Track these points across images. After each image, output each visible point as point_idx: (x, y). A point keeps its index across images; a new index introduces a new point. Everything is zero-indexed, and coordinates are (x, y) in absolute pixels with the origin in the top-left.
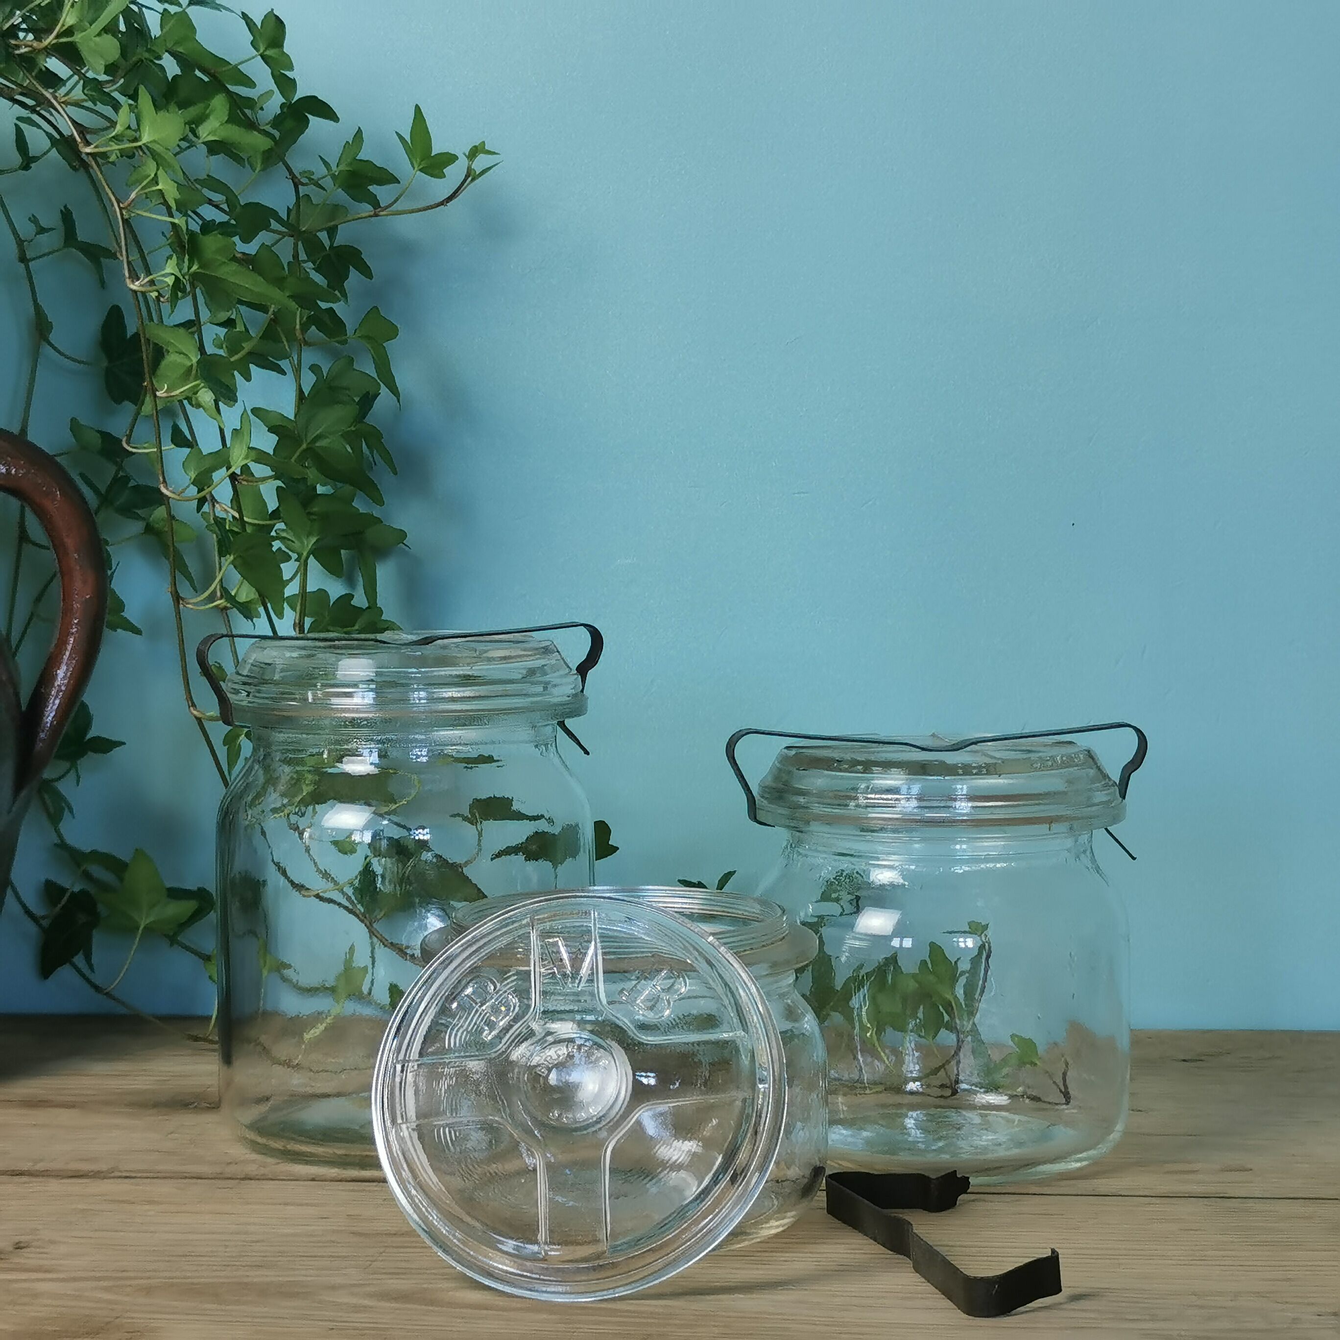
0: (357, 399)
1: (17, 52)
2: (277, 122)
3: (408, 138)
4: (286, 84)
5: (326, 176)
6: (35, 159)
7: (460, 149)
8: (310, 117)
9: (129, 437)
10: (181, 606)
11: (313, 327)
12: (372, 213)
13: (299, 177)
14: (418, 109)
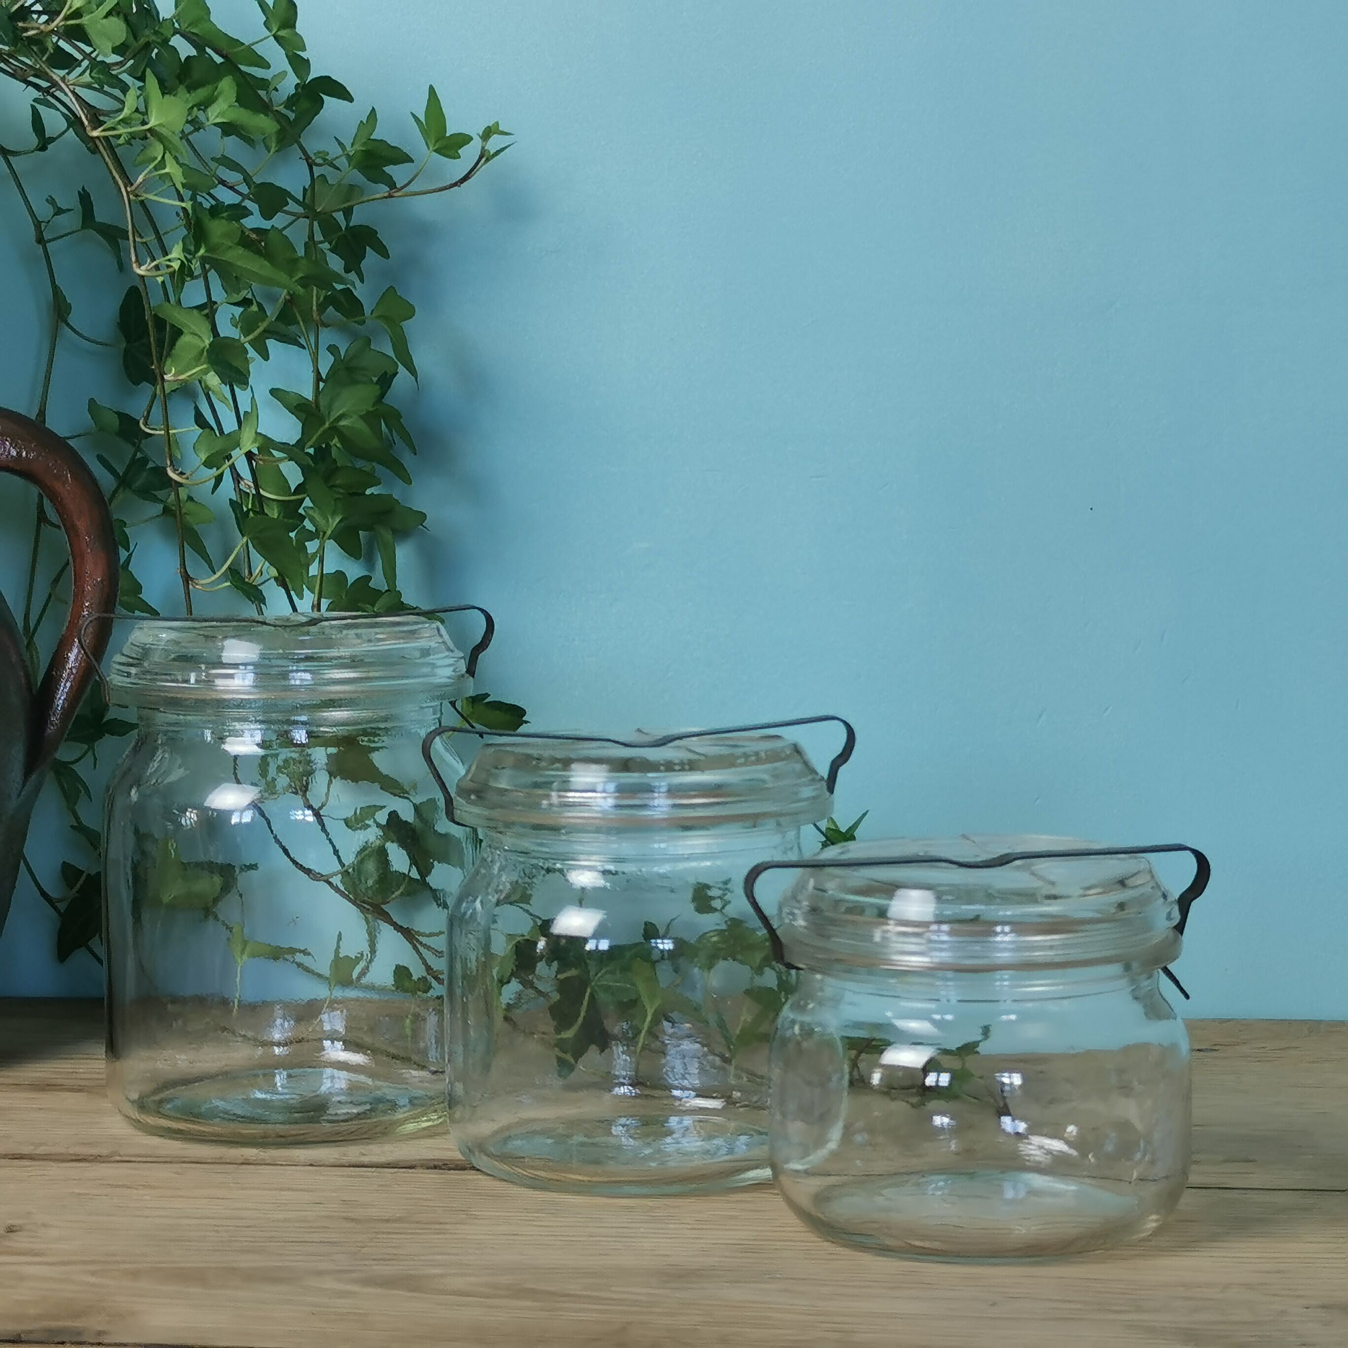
0: (375, 379)
1: (25, 34)
2: (291, 102)
3: (422, 118)
4: (300, 64)
5: (340, 156)
6: (52, 140)
7: (475, 130)
8: (325, 97)
9: (147, 418)
10: (191, 587)
11: (331, 307)
12: (386, 194)
13: (314, 158)
14: (432, 90)
